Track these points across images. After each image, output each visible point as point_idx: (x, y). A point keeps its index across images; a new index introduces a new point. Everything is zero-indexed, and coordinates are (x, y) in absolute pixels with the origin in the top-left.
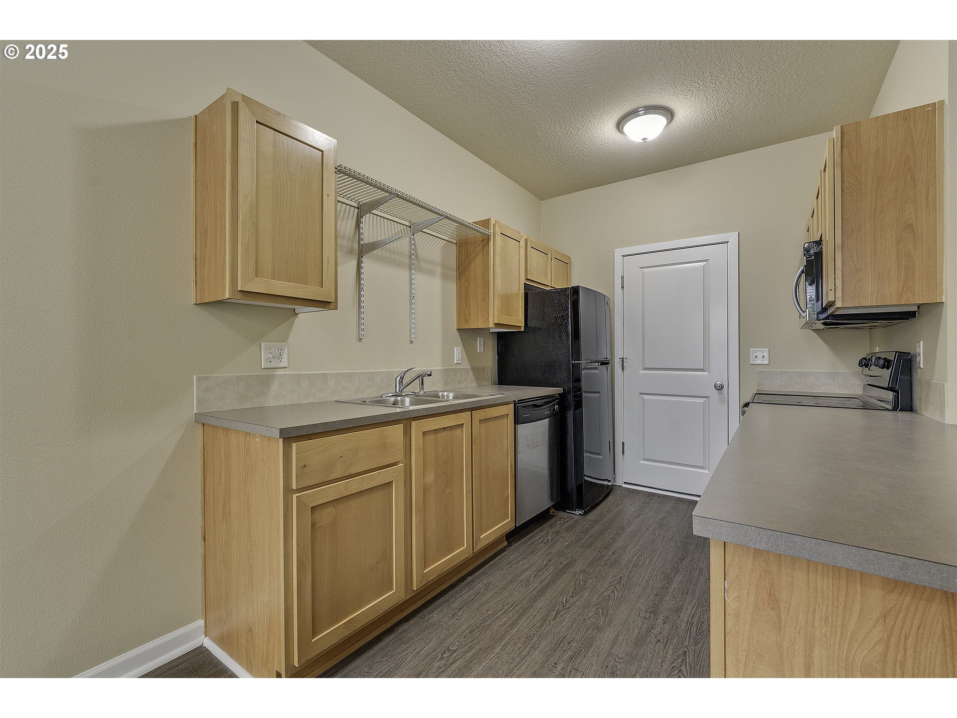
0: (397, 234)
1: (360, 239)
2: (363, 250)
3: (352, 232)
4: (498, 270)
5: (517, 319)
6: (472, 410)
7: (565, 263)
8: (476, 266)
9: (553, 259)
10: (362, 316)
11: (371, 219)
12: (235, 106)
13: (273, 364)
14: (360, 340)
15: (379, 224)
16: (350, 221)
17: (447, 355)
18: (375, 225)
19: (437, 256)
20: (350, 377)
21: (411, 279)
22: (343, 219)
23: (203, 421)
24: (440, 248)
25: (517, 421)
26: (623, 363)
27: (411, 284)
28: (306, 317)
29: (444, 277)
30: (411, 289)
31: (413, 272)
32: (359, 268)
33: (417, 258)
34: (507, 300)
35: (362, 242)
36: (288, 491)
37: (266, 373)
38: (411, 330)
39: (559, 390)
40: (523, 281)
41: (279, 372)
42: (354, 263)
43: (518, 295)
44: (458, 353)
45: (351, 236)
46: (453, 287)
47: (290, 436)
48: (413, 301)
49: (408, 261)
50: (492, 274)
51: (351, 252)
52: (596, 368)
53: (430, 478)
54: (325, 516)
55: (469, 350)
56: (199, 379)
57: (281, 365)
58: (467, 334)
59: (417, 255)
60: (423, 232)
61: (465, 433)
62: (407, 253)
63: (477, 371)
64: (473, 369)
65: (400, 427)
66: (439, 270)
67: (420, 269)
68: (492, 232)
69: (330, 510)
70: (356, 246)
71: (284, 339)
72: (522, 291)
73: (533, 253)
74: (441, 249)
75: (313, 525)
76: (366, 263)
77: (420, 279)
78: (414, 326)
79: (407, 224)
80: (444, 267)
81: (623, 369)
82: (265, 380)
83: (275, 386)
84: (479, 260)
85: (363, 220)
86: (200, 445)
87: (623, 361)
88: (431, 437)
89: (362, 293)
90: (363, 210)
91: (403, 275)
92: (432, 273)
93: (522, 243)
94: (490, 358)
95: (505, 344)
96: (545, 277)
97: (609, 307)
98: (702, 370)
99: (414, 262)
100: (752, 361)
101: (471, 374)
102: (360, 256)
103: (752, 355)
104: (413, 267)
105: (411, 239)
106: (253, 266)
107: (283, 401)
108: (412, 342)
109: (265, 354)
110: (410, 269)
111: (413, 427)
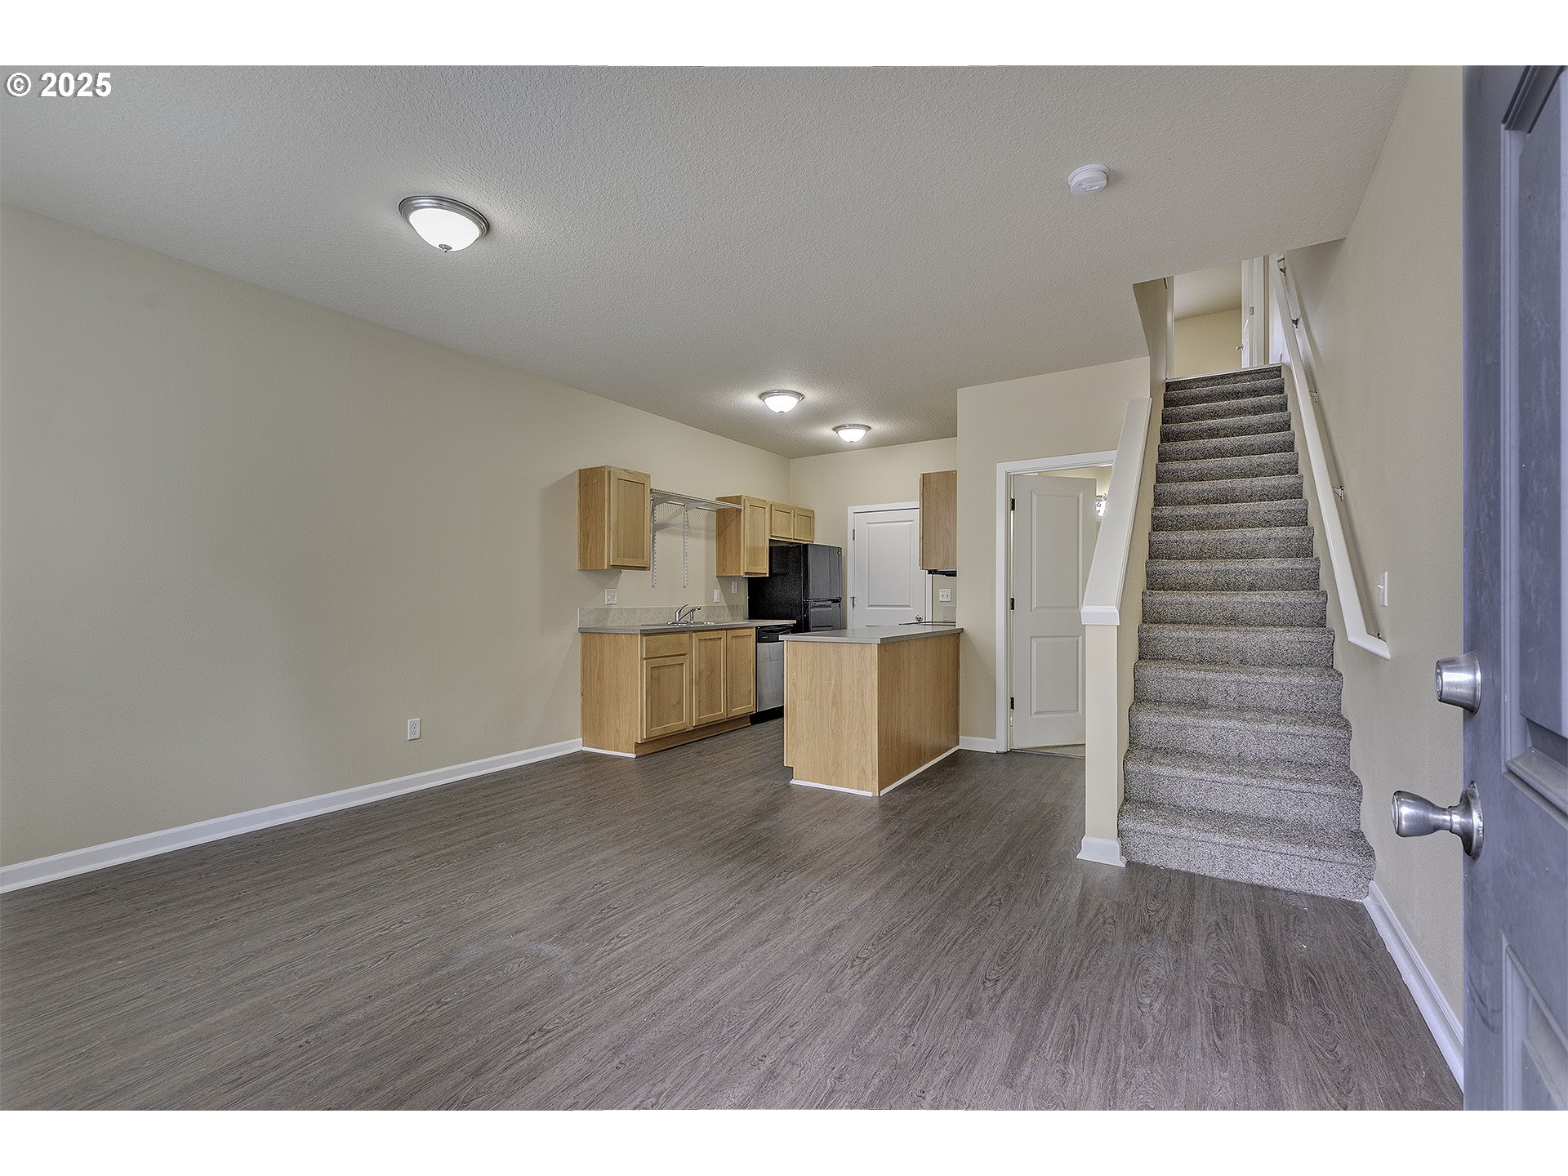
1: (654, 521)
2: (656, 528)
4: (747, 533)
5: (763, 569)
6: (727, 629)
7: (808, 517)
8: (732, 529)
9: (796, 515)
10: (655, 570)
11: (661, 506)
12: (609, 473)
13: (609, 603)
14: (654, 585)
15: (666, 509)
16: (651, 511)
17: (710, 595)
18: (663, 511)
19: (703, 524)
20: (648, 610)
21: (684, 542)
23: (584, 632)
25: (759, 640)
26: (853, 601)
27: (684, 545)
28: (629, 573)
29: (707, 538)
30: (685, 549)
31: (685, 537)
32: (653, 539)
33: (688, 526)
34: (754, 552)
35: (655, 523)
36: (642, 658)
37: (607, 607)
38: (684, 579)
39: (795, 622)
40: (768, 537)
41: (613, 607)
43: (762, 548)
44: (716, 593)
46: (714, 544)
47: (646, 633)
48: (686, 558)
49: (682, 530)
50: (743, 534)
53: (703, 666)
55: (725, 591)
56: (580, 609)
57: (614, 602)
58: (724, 579)
59: (688, 524)
60: (692, 508)
61: (722, 643)
62: (683, 524)
63: (732, 608)
64: (728, 605)
65: (687, 635)
66: (703, 533)
67: (691, 534)
68: (743, 504)
69: (660, 670)
70: (652, 525)
71: (615, 588)
72: (767, 544)
73: (777, 515)
74: (706, 518)
76: (658, 535)
77: (690, 541)
78: (686, 575)
79: (684, 505)
80: (707, 530)
81: (853, 606)
82: (607, 611)
83: (611, 614)
84: (733, 524)
85: (656, 509)
86: (583, 644)
88: (703, 643)
89: (655, 556)
90: (655, 502)
91: (681, 539)
92: (699, 536)
93: (767, 509)
94: (742, 598)
95: (756, 586)
96: (790, 533)
97: (840, 555)
98: (909, 606)
99: (687, 530)
100: (941, 600)
101: (727, 610)
102: (654, 532)
103: (941, 594)
104: (685, 533)
105: (684, 515)
106: (617, 552)
107: (615, 624)
108: (685, 587)
109: (607, 596)
110: (684, 535)
111: (694, 636)
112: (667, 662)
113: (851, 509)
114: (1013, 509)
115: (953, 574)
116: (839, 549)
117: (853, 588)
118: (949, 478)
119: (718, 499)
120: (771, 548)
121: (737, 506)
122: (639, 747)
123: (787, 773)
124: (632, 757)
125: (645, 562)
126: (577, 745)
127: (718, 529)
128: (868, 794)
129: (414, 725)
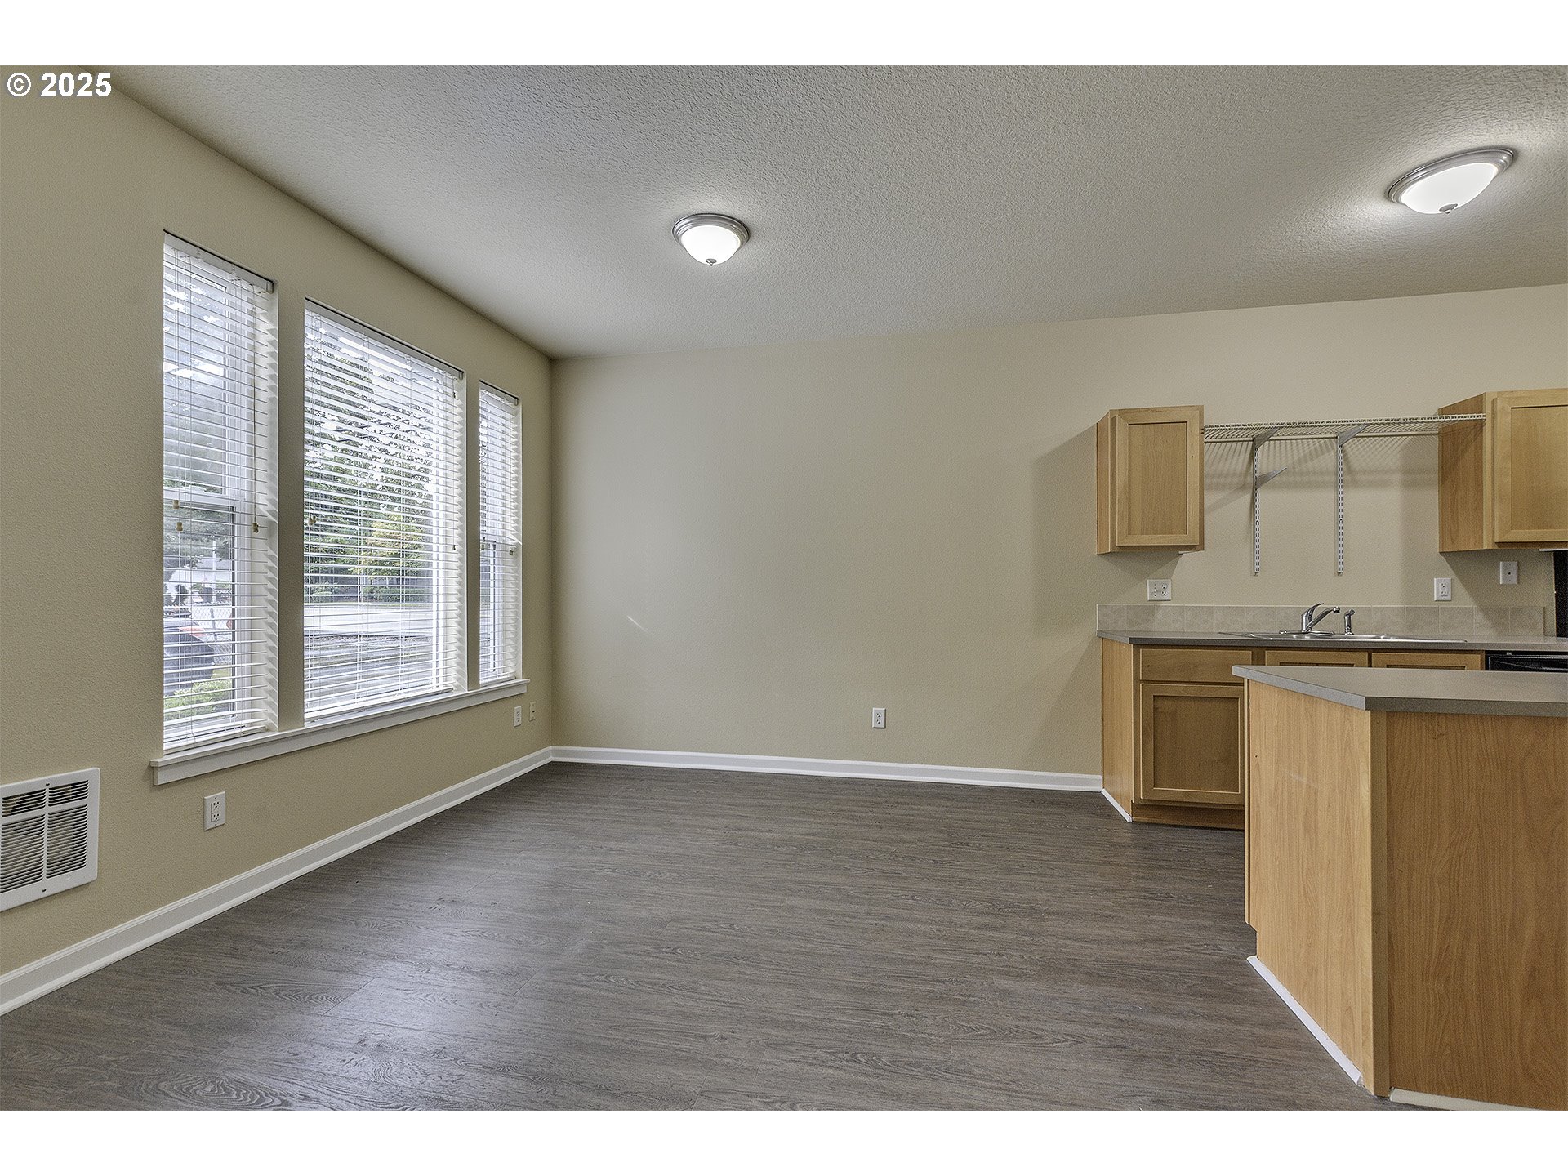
0: (1314, 453)
1: (1254, 473)
2: (1258, 483)
3: (1245, 467)
6: (1369, 651)
8: (1467, 462)
10: (1257, 549)
11: (1271, 446)
12: (1114, 420)
13: (1154, 598)
15: (1284, 448)
16: (1242, 457)
17: (1414, 587)
18: (1278, 452)
19: (1392, 461)
20: (1240, 610)
21: (1338, 500)
22: (1233, 458)
23: (1103, 637)
24: (1399, 449)
27: (1337, 505)
28: (1186, 556)
29: (1410, 484)
30: (1337, 511)
31: (1340, 490)
32: (1253, 501)
33: (1349, 472)
35: (1257, 475)
36: (1138, 681)
37: (1151, 604)
38: (1336, 560)
41: (1163, 604)
42: (1248, 497)
44: (1442, 585)
45: (1244, 472)
46: (1431, 498)
47: (1139, 644)
48: (1341, 525)
49: (1333, 479)
50: (1489, 471)
51: (1243, 487)
54: (1167, 706)
55: (1473, 582)
56: (1099, 606)
57: (1165, 598)
58: (1465, 559)
59: (1349, 468)
62: (1331, 469)
64: (1485, 610)
66: (1397, 478)
67: (1356, 484)
68: (1489, 412)
69: (1171, 702)
70: (1250, 480)
71: (1169, 577)
74: (1402, 450)
75: (1155, 709)
76: (1262, 494)
77: (1354, 498)
78: (1341, 554)
79: (1332, 436)
80: (1409, 471)
82: (1151, 610)
83: (1159, 615)
84: (1470, 452)
85: (1259, 451)
86: (1100, 653)
89: (1257, 527)
90: (1257, 442)
91: (1329, 495)
92: (1380, 485)
94: (1538, 593)
99: (1343, 477)
101: (1478, 616)
102: (1255, 488)
104: (1341, 484)
105: (1337, 453)
106: (1126, 527)
107: (1162, 627)
108: (1339, 574)
109: (1150, 589)
110: (1336, 487)
111: (1266, 655)
112: (1192, 691)
119: (1443, 411)
121: (1473, 416)
122: (1136, 808)
123: (1248, 939)
124: (1128, 818)
125: (1191, 538)
126: (1091, 783)
127: (1442, 467)
128: (1355, 1075)
129: (878, 714)
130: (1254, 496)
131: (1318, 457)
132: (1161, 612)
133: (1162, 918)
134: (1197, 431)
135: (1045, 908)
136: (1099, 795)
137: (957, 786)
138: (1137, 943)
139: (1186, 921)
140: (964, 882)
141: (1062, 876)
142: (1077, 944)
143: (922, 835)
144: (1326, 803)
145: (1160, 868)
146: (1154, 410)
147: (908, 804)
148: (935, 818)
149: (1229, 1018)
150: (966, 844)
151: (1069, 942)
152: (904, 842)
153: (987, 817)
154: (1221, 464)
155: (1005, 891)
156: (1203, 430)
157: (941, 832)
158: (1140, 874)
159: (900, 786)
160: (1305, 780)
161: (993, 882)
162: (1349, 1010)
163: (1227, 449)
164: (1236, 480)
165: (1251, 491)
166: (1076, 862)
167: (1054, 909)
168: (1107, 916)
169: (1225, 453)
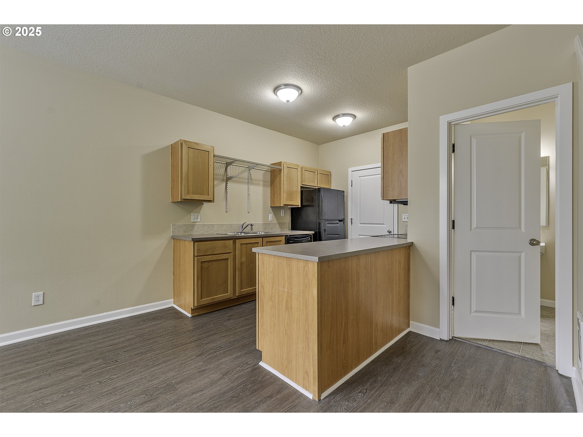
1: (227, 175)
2: (228, 179)
3: (224, 173)
4: (285, 183)
5: (297, 203)
6: (263, 237)
7: (328, 175)
8: (277, 180)
9: (319, 174)
10: (227, 203)
11: (231, 167)
12: (182, 144)
13: (194, 221)
14: (227, 212)
15: (235, 168)
16: (223, 169)
17: (265, 217)
18: (233, 169)
19: (260, 178)
20: (222, 225)
21: (248, 188)
22: (220, 169)
23: (174, 238)
25: (285, 243)
26: (352, 221)
27: (248, 190)
28: (205, 204)
29: (264, 186)
30: (248, 192)
31: (249, 185)
32: (226, 186)
33: (251, 179)
34: (290, 195)
36: (194, 256)
37: (193, 223)
38: (248, 208)
39: (313, 232)
40: (300, 185)
41: (197, 223)
42: (225, 184)
43: (297, 192)
44: (271, 216)
45: (223, 175)
46: (269, 189)
47: (195, 241)
48: (249, 196)
49: (247, 181)
50: (283, 184)
51: (223, 180)
52: (337, 223)
53: (244, 259)
54: (205, 265)
55: (276, 215)
56: (172, 225)
57: (198, 221)
58: (276, 209)
59: (251, 178)
60: (254, 169)
62: (247, 178)
63: (281, 225)
64: (279, 223)
65: (232, 241)
66: (262, 183)
67: (253, 184)
68: (283, 167)
69: (207, 263)
70: (225, 178)
71: (199, 213)
72: (299, 189)
73: (306, 173)
74: (263, 174)
75: (201, 267)
76: (229, 184)
77: (253, 188)
78: (249, 206)
79: (247, 167)
80: (264, 181)
81: (352, 224)
82: (193, 226)
83: (196, 228)
84: (278, 178)
85: (228, 168)
86: (173, 245)
87: (352, 220)
89: (227, 195)
90: (228, 165)
91: (246, 186)
92: (258, 185)
93: (299, 169)
94: (288, 219)
95: (295, 212)
96: (314, 183)
97: (344, 195)
98: (383, 224)
99: (250, 181)
100: (403, 220)
101: (278, 225)
102: (227, 181)
103: (403, 217)
104: (249, 183)
105: (248, 173)
106: (187, 191)
107: (199, 233)
108: (249, 212)
109: (193, 217)
110: (248, 184)
111: (237, 242)
112: (214, 258)
113: (350, 169)
114: (454, 151)
115: (405, 203)
116: (343, 192)
117: (351, 213)
118: (403, 133)
119: (271, 164)
120: (302, 192)
121: (279, 167)
122: (193, 311)
123: (259, 355)
124: (190, 315)
125: (209, 198)
126: (169, 303)
127: (271, 181)
128: (310, 396)
129: (38, 297)
130: (226, 184)
131: (244, 173)
132: (196, 227)
133: (224, 360)
134: (212, 156)
135: (174, 381)
136: (172, 308)
137: (98, 325)
138: (221, 378)
139: (232, 357)
140: (124, 388)
141: (175, 358)
142: (198, 395)
143: (85, 367)
144: (296, 297)
145: (212, 335)
146: (197, 144)
147: (67, 348)
148: (90, 351)
149: (268, 397)
150: (116, 361)
151: (194, 396)
152: (72, 377)
153: (123, 339)
154: (217, 171)
155: (150, 381)
156: (214, 156)
157: (96, 359)
158: (206, 341)
159: (57, 338)
160: (286, 290)
161: (141, 379)
162: (307, 373)
163: (219, 165)
164: (221, 177)
165: (225, 182)
166: (178, 347)
167: (179, 379)
168: (203, 371)
169: (218, 167)
